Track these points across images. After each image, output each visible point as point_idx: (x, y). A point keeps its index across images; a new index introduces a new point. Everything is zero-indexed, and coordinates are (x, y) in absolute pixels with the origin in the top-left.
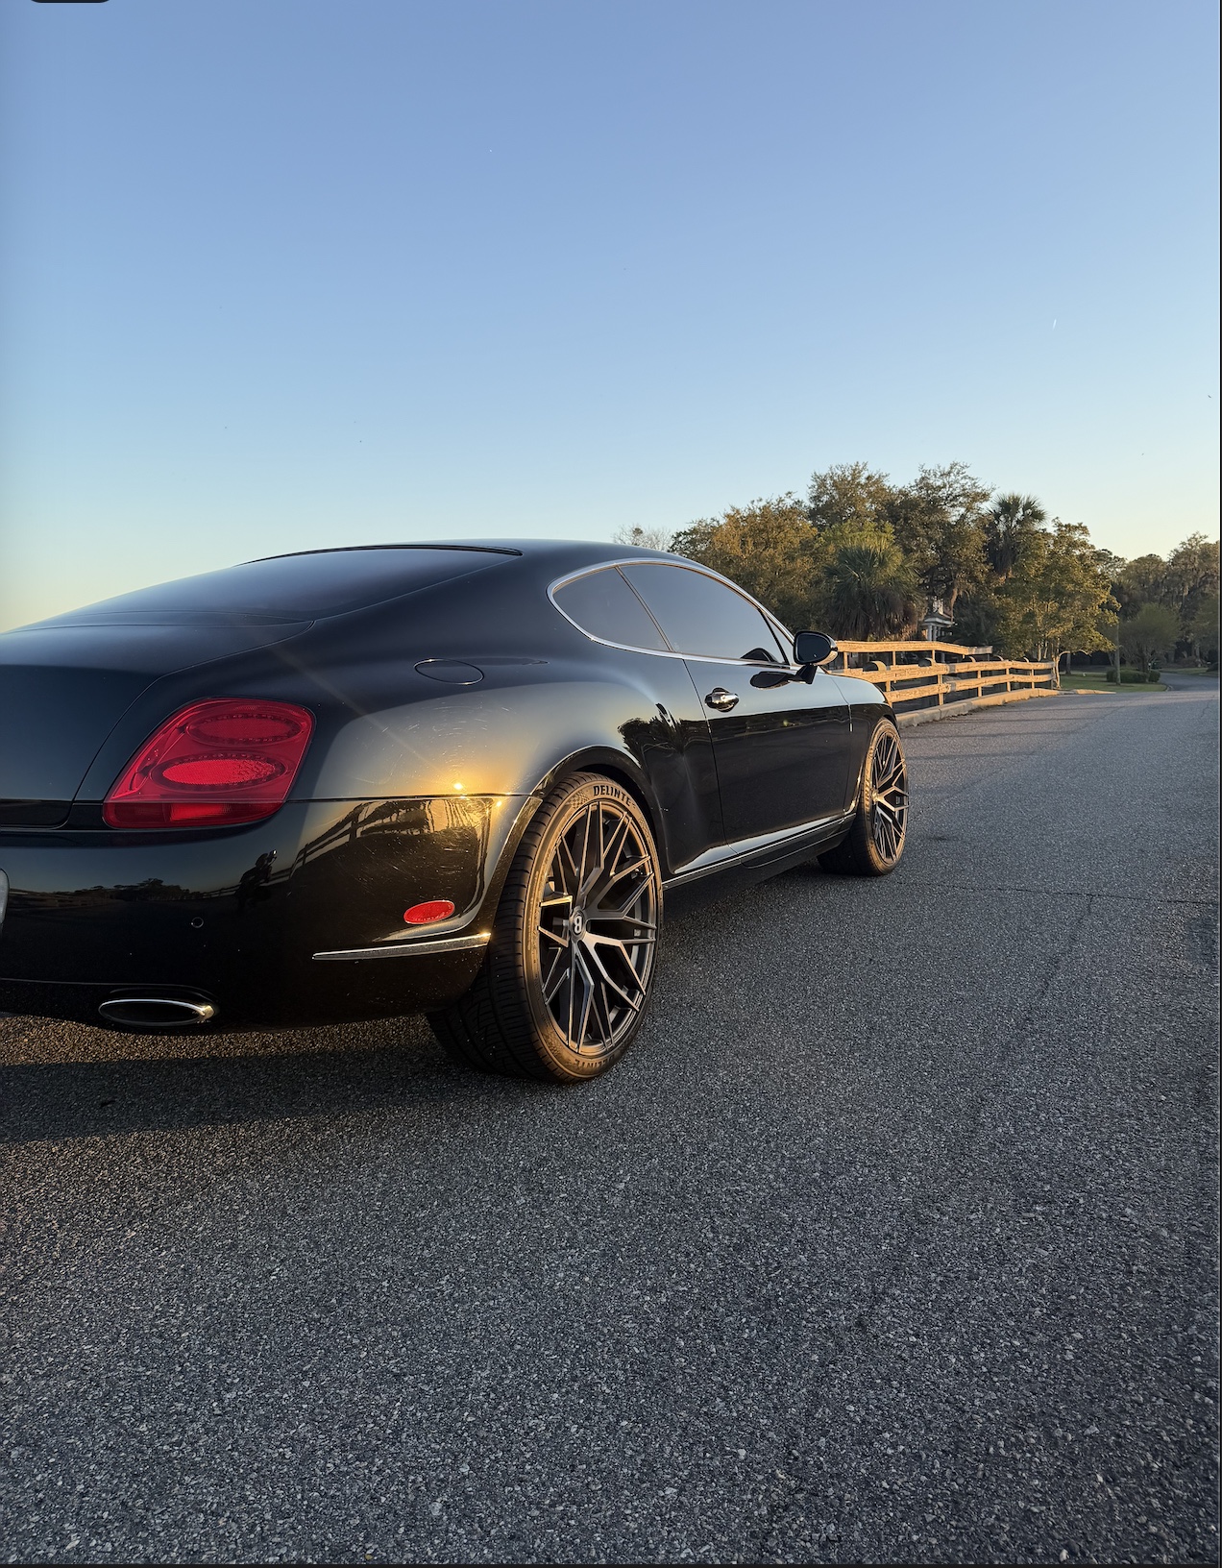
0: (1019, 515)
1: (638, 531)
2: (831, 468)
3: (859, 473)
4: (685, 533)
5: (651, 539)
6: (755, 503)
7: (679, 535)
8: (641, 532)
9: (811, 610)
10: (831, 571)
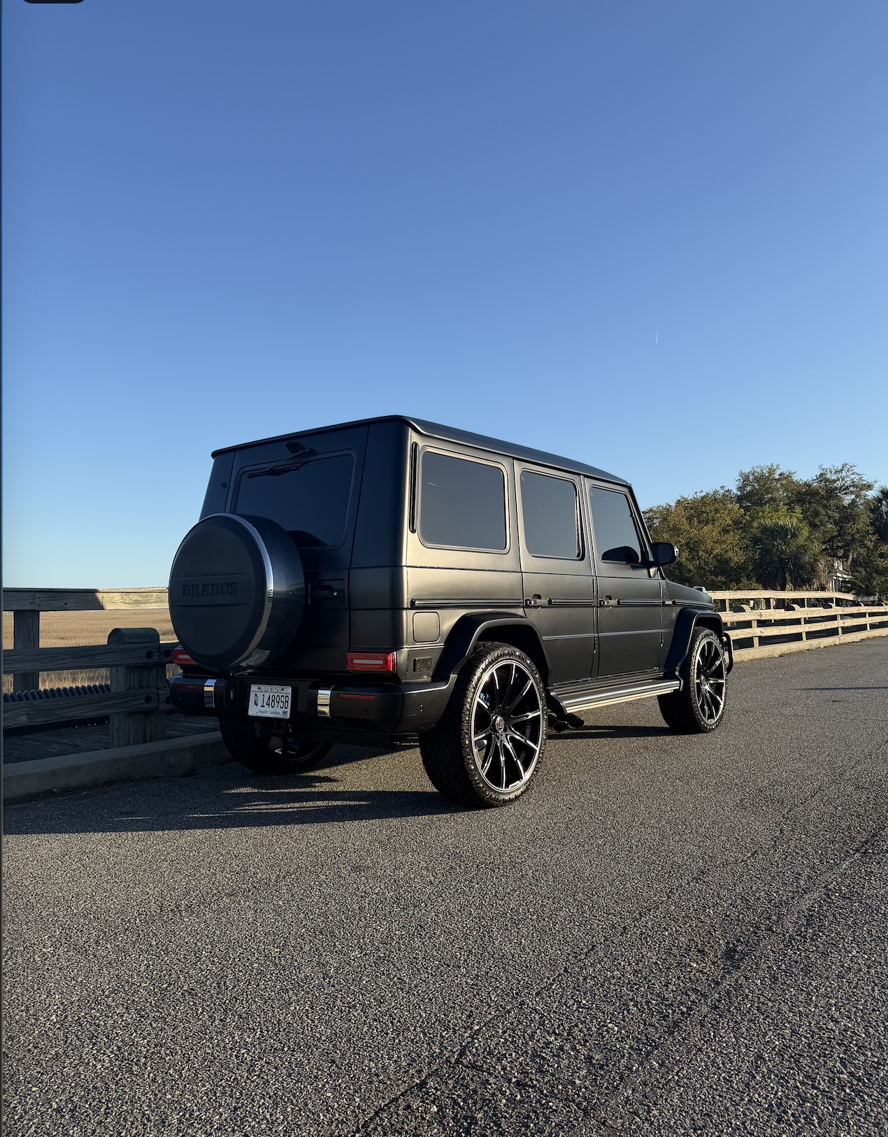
2: (753, 467)
3: (774, 471)
6: (698, 493)
9: (742, 567)
10: (756, 541)
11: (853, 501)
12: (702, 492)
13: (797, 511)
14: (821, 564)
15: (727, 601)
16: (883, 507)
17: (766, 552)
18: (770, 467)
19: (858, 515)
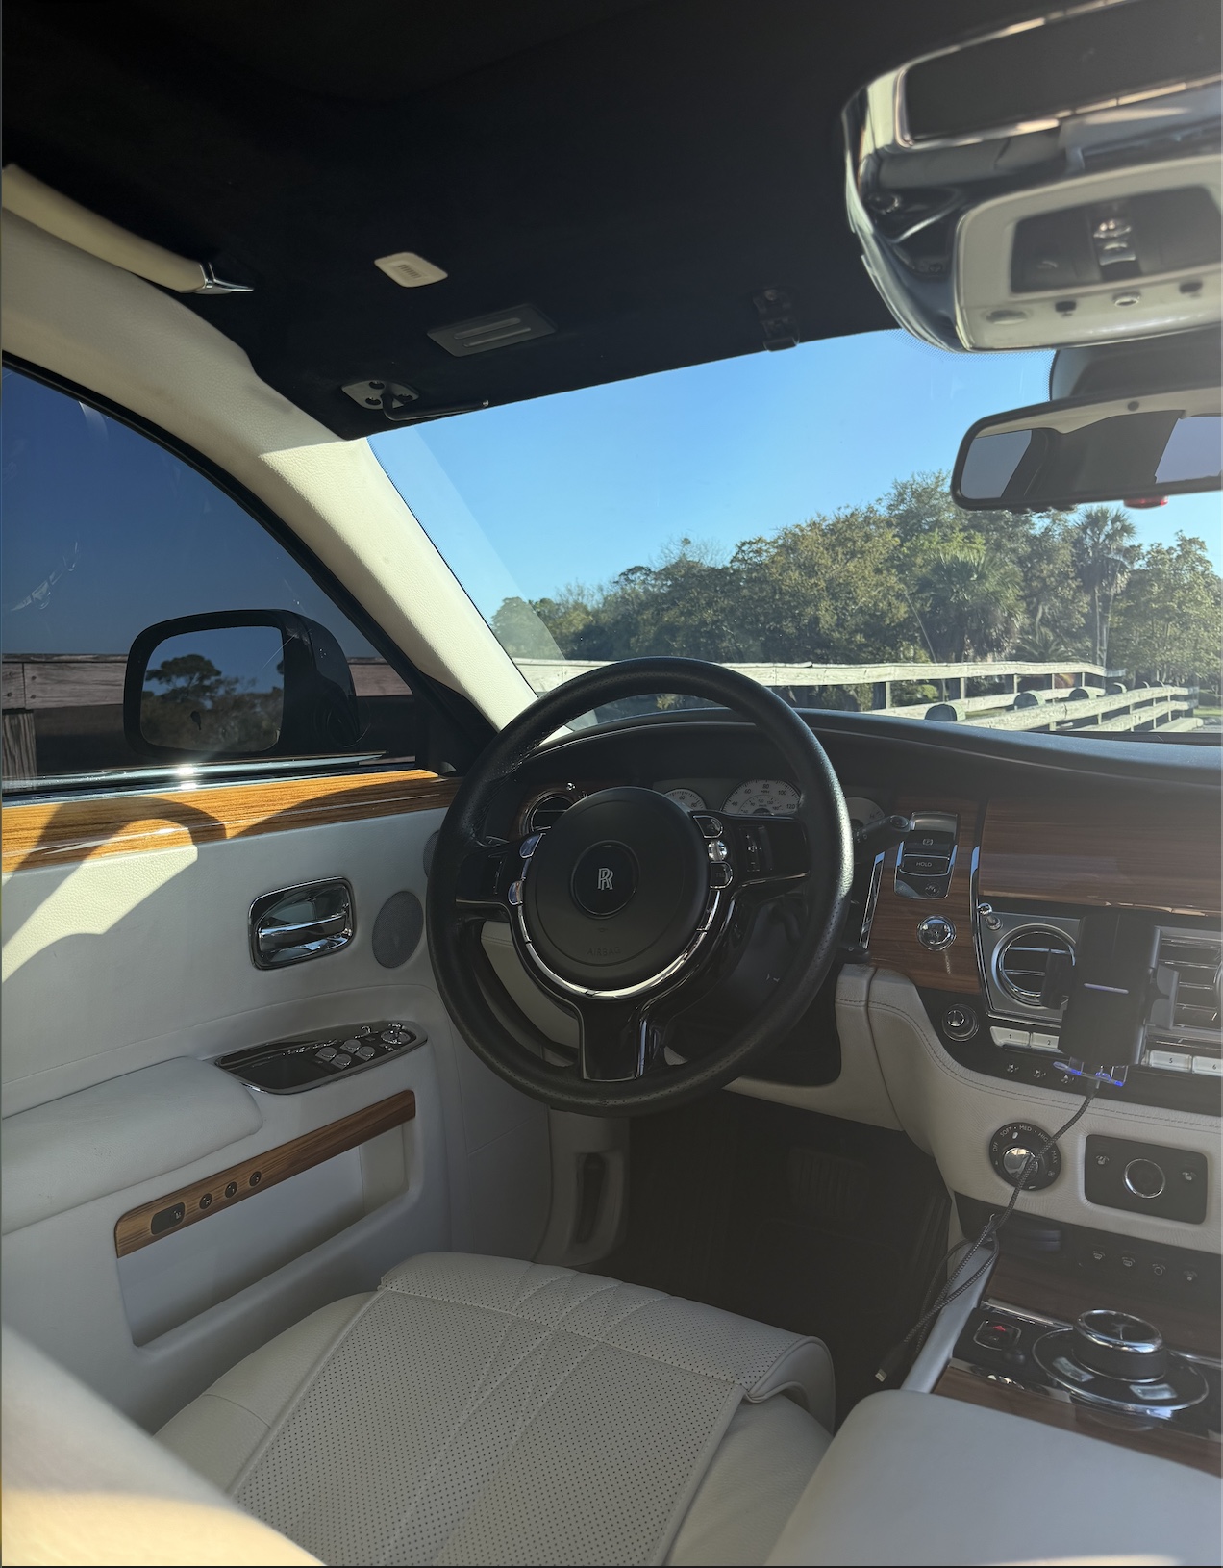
0: (1108, 528)
1: (687, 541)
2: (913, 477)
3: (943, 480)
4: (750, 543)
5: (700, 549)
6: (843, 510)
7: (744, 544)
8: (690, 542)
9: (904, 625)
10: (924, 584)
11: (1048, 530)
12: (848, 507)
13: (977, 541)
14: (1018, 620)
15: (888, 686)
16: (1088, 539)
17: (940, 602)
18: (937, 475)
19: (1055, 550)
